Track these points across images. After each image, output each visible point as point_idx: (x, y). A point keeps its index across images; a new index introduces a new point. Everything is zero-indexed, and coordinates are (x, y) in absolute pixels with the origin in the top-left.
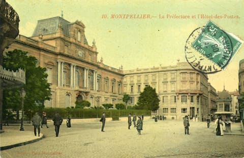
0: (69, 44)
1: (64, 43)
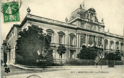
0: (85, 22)
1: (81, 22)
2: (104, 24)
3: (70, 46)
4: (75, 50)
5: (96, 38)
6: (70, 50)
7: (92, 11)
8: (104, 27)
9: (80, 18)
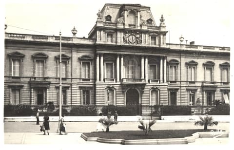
0: (113, 31)
1: (105, 32)
2: (164, 27)
3: (80, 81)
5: (143, 60)
6: (81, 87)
8: (165, 34)
9: (102, 26)
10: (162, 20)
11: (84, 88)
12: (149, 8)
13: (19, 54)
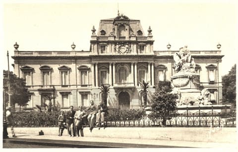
2: (151, 37)
3: (79, 87)
4: (89, 92)
5: (132, 67)
6: (80, 92)
7: (122, 20)
8: (151, 43)
9: (96, 39)
10: (150, 31)
11: (83, 92)
12: (139, 21)
13: (29, 67)
